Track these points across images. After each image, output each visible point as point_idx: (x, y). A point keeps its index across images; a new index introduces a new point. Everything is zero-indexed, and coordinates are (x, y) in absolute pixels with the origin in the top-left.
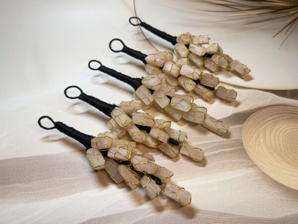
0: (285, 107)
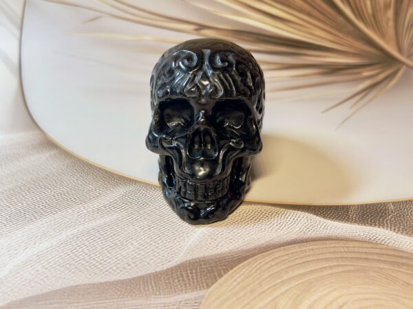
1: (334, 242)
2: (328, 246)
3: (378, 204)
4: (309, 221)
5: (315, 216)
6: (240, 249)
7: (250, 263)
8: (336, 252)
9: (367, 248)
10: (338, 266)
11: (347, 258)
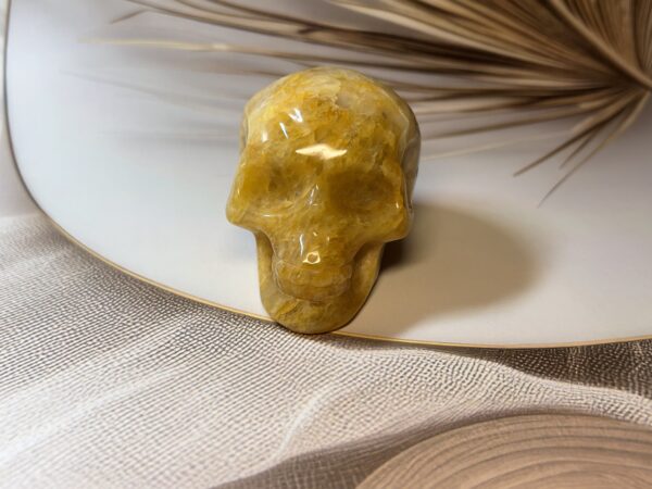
0: (557, 421)
1: (544, 417)
2: (535, 425)
3: (616, 344)
4: (501, 379)
5: (510, 369)
6: (384, 434)
7: (401, 460)
8: (548, 437)
9: (602, 428)
10: (553, 464)
11: (568, 448)
